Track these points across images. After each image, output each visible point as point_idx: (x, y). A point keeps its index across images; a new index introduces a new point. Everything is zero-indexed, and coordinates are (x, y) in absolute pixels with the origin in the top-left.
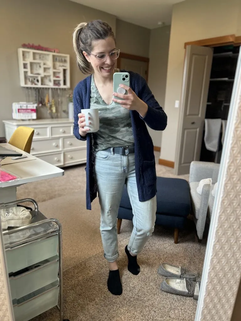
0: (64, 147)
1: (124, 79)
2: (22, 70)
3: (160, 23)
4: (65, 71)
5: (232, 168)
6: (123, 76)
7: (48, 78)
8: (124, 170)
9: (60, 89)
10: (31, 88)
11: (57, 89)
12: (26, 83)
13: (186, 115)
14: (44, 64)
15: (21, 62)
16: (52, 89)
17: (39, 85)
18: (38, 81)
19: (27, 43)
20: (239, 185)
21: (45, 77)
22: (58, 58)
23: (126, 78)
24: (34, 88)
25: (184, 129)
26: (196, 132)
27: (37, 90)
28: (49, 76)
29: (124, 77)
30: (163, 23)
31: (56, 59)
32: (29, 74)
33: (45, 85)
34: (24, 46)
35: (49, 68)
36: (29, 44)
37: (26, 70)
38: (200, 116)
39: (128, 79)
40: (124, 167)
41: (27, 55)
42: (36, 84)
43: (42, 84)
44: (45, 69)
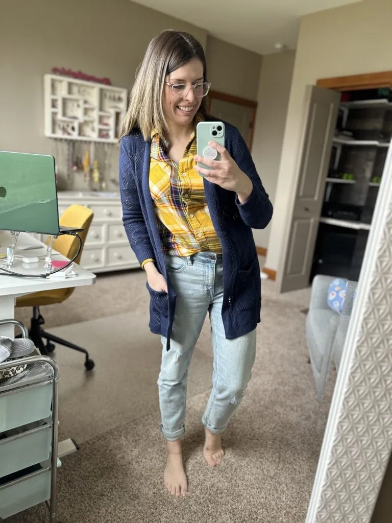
0: (108, 238)
1: (215, 133)
2: (48, 110)
3: (278, 46)
4: (118, 115)
5: (378, 291)
6: (214, 128)
7: (90, 125)
8: (208, 290)
9: (108, 144)
10: (61, 140)
11: (104, 143)
12: (54, 131)
14: (86, 102)
15: (48, 98)
16: (95, 143)
17: (75, 136)
18: (73, 129)
19: (60, 67)
20: (388, 322)
21: (86, 123)
22: (108, 94)
23: (218, 132)
24: (66, 140)
27: (71, 144)
28: (92, 122)
29: (216, 129)
30: (285, 47)
31: (105, 95)
32: (60, 117)
33: (84, 135)
34: (55, 71)
35: (92, 109)
36: (63, 69)
37: (54, 110)
39: (221, 133)
40: (207, 286)
41: (58, 85)
42: (69, 134)
43: (80, 134)
44: (86, 111)
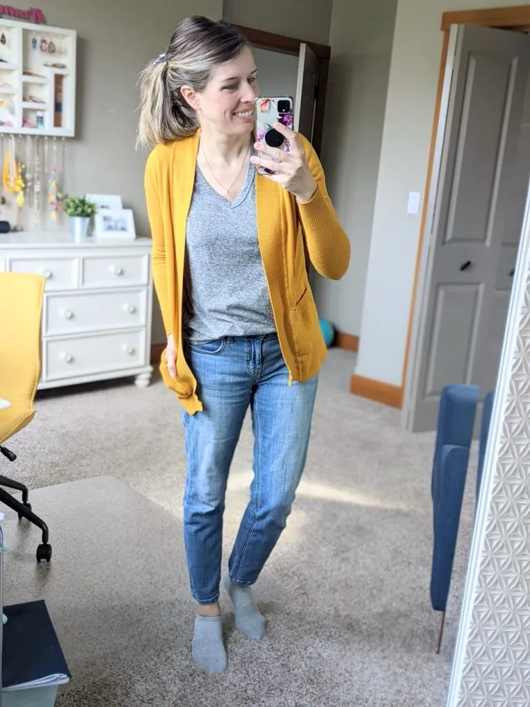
4: (59, 79)
7: (6, 103)
11: (33, 137)
13: (444, 242)
16: (17, 136)
22: (39, 40)
25: (437, 285)
26: (476, 293)
28: (10, 96)
31: (34, 42)
38: (488, 243)
